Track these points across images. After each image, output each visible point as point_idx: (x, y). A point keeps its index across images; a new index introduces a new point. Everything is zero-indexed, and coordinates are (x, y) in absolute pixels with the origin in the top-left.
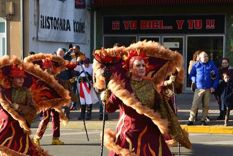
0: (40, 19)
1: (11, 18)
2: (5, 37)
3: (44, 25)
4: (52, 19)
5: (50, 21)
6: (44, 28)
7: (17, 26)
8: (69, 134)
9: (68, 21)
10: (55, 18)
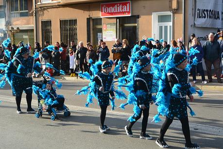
0: (197, 12)
1: (176, 11)
2: (172, 25)
3: (201, 15)
4: (207, 11)
5: (206, 13)
6: (200, 17)
7: (180, 17)
8: (217, 94)
9: (218, 12)
10: (210, 10)
